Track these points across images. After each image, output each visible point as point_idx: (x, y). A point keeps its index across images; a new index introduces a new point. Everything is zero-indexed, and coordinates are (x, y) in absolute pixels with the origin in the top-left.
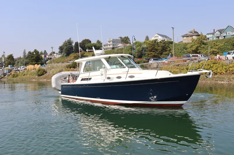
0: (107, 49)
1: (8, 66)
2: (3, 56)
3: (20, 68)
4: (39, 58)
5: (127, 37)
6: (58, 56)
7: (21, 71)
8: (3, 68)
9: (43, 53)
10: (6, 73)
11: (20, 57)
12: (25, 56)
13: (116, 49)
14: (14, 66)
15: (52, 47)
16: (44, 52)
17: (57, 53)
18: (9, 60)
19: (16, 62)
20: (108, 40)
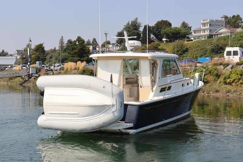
0: (199, 39)
1: (35, 63)
2: (29, 46)
3: (54, 67)
4: (84, 50)
5: (238, 16)
6: (115, 48)
7: (55, 72)
8: (27, 65)
9: (91, 42)
10: (32, 74)
11: (55, 48)
12: (62, 47)
13: (216, 37)
14: (45, 62)
15: (106, 34)
16: (93, 42)
17: (113, 44)
18: (38, 53)
19: (48, 57)
20: (202, 22)
